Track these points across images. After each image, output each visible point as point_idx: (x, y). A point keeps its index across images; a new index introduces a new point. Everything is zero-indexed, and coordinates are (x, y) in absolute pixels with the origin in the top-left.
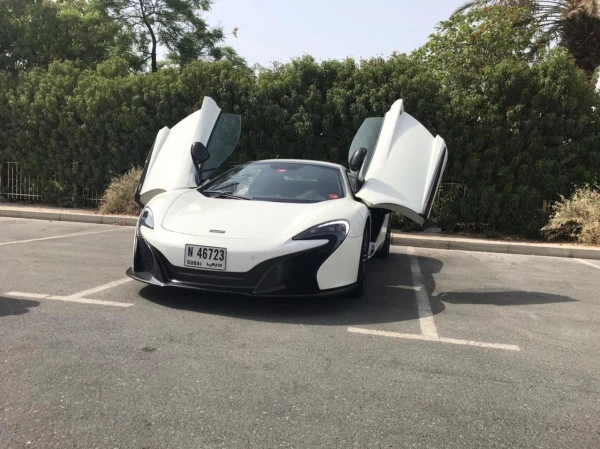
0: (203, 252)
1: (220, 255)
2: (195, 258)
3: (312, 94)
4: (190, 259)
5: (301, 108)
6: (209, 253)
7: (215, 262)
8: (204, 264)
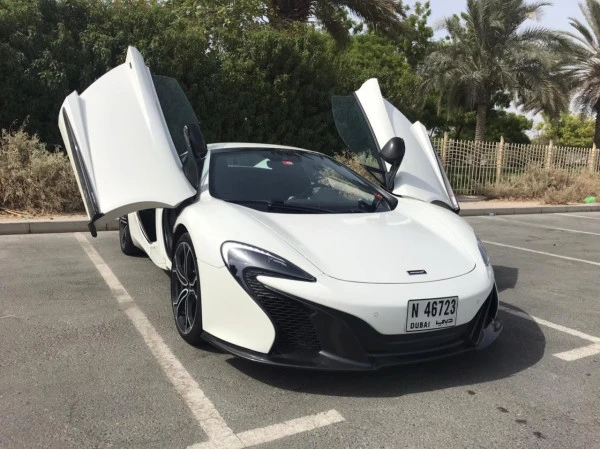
0: (432, 307)
1: (451, 308)
2: (422, 317)
3: (62, 35)
4: (416, 320)
5: (46, 53)
6: (439, 306)
7: (446, 318)
8: (433, 323)
